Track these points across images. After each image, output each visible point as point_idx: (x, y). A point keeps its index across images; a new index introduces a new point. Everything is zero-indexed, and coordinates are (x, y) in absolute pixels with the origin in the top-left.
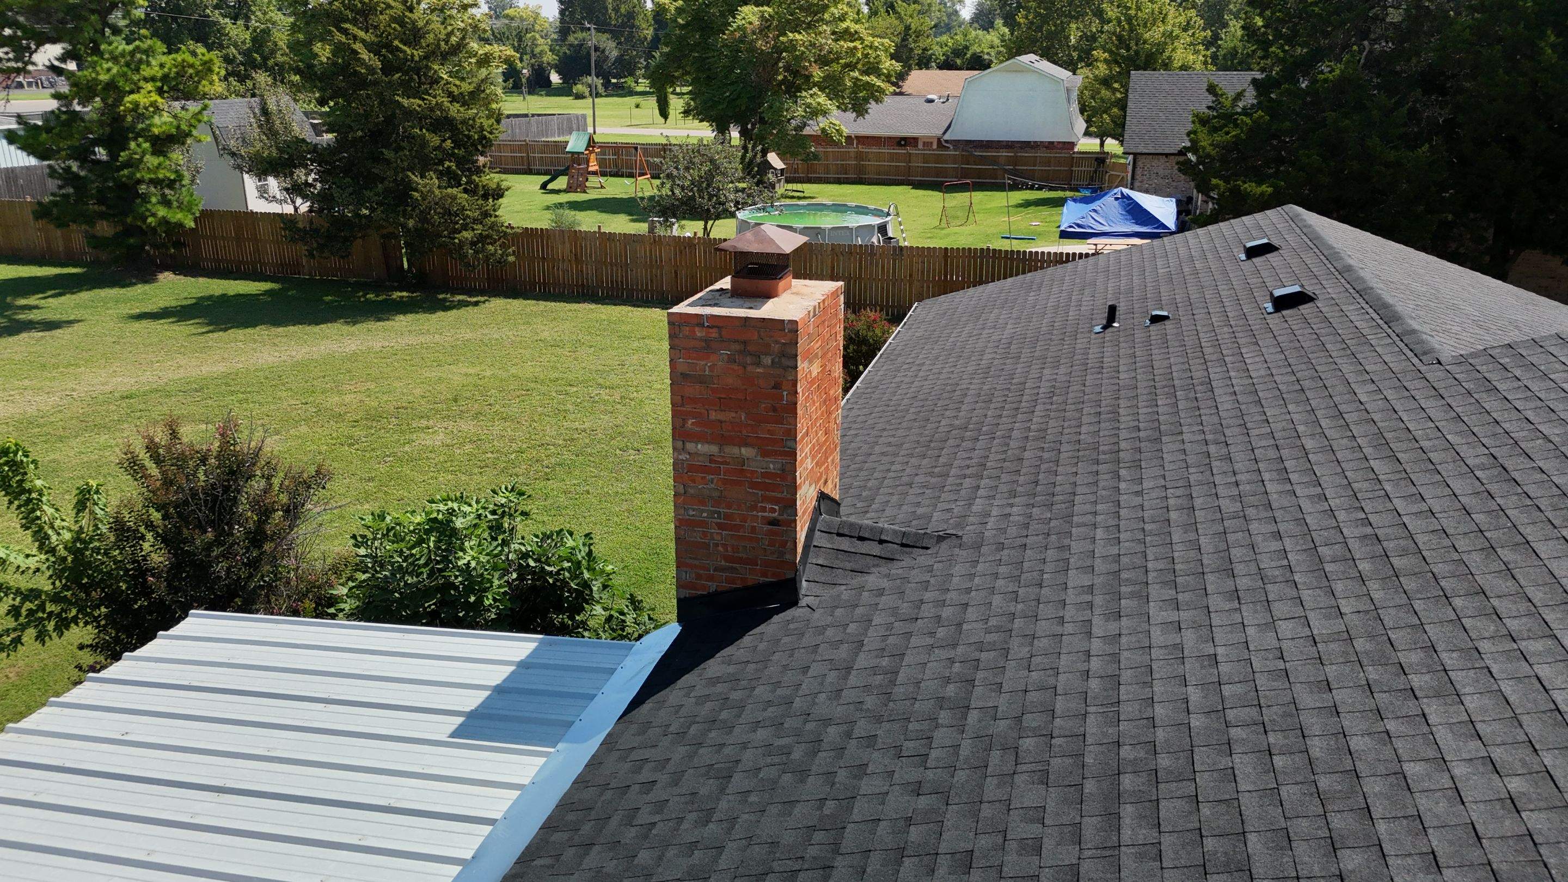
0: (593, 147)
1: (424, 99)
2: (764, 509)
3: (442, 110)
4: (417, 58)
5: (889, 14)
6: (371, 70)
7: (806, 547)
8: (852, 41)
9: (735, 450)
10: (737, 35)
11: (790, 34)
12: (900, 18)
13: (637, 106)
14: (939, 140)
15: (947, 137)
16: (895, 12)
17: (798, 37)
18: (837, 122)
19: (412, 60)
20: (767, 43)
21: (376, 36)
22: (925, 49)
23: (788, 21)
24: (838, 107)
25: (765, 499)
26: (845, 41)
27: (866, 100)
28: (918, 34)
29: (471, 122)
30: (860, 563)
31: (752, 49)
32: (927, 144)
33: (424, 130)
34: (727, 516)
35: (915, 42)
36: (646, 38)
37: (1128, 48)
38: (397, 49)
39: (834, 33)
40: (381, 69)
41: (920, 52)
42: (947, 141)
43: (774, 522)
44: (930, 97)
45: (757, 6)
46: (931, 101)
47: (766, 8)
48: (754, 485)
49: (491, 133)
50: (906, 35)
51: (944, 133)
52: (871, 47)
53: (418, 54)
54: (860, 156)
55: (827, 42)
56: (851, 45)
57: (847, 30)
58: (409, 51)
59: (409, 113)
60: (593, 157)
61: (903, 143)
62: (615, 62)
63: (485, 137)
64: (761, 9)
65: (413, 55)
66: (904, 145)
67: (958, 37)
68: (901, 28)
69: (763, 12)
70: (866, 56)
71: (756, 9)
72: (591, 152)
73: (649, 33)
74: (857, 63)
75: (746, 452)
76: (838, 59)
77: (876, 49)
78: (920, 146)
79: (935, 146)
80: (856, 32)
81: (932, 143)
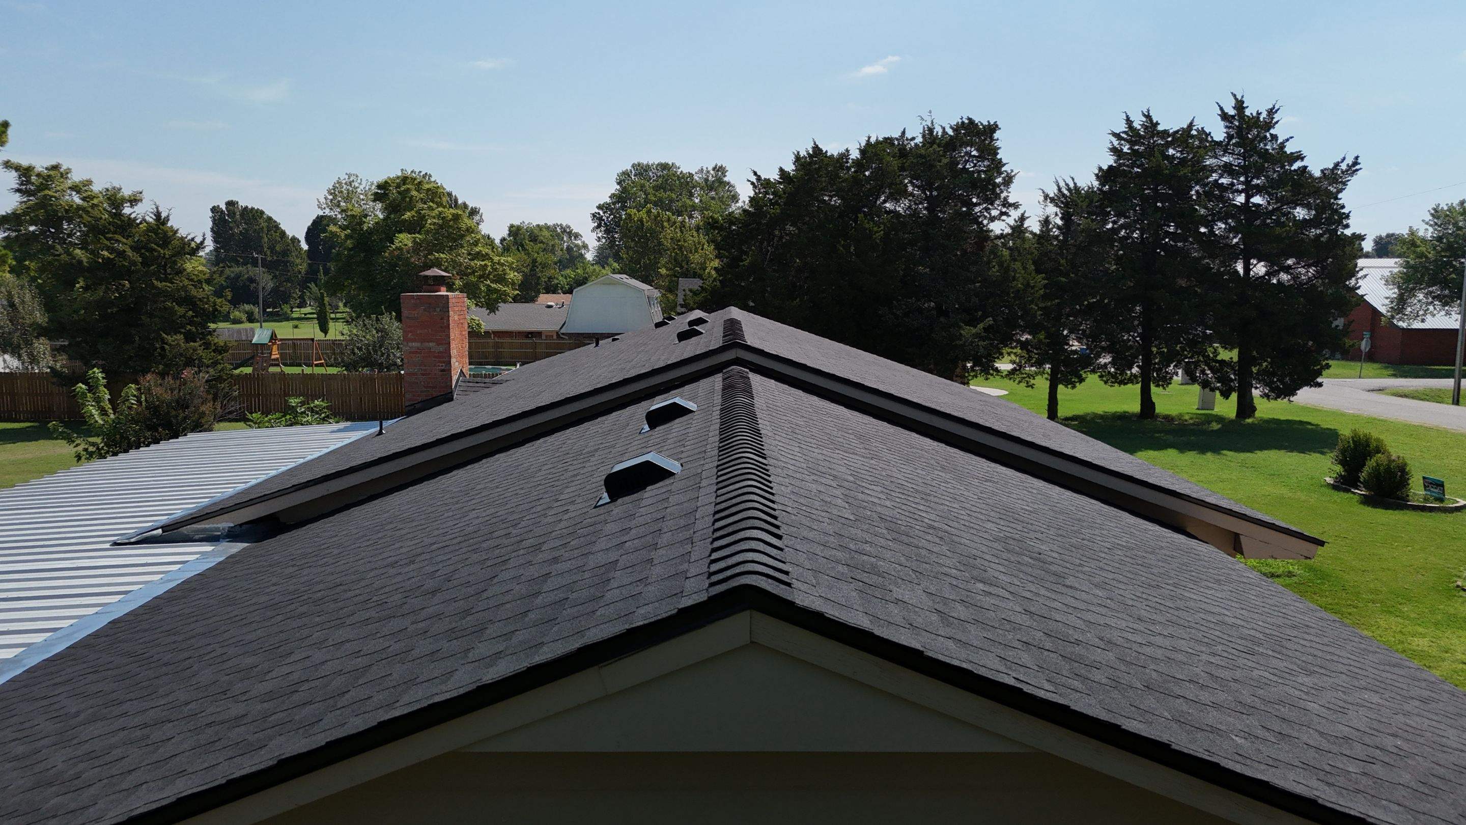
0: (275, 340)
1: (172, 283)
2: (439, 366)
3: (186, 291)
4: (167, 256)
5: (519, 251)
6: (134, 263)
7: (456, 386)
8: (483, 261)
9: (427, 344)
10: (396, 253)
11: (436, 254)
12: (528, 254)
13: (296, 327)
14: (557, 333)
15: (563, 331)
16: (524, 249)
17: (442, 255)
18: (477, 318)
19: (164, 257)
20: (419, 259)
21: (134, 242)
22: (550, 278)
23: (435, 245)
24: (477, 305)
25: (440, 362)
26: (479, 260)
27: (496, 301)
28: (544, 266)
29: (205, 300)
30: (477, 389)
31: (407, 262)
32: (549, 337)
33: (174, 304)
34: (425, 370)
35: (542, 272)
36: (300, 273)
37: (681, 267)
38: (155, 250)
39: (469, 254)
40: (141, 263)
41: (546, 279)
42: (563, 334)
43: (443, 371)
44: (550, 304)
45: (410, 233)
46: (550, 307)
47: (417, 235)
48: (435, 357)
49: (221, 307)
50: (533, 267)
51: (561, 328)
52: (498, 264)
53: (168, 253)
54: (497, 345)
55: (464, 260)
56: (483, 263)
57: (479, 253)
58: (162, 251)
59: (162, 293)
60: (275, 347)
61: (530, 336)
62: (271, 292)
63: (217, 310)
64: (414, 236)
65: (164, 254)
66: (532, 337)
67: (579, 271)
68: (529, 261)
69: (415, 238)
70: (495, 270)
71: (409, 236)
72: (274, 344)
73: (303, 268)
74: (489, 274)
75: (431, 344)
76: (474, 272)
77: (503, 265)
78: (544, 337)
79: (555, 337)
80: (487, 254)
81: (552, 336)
